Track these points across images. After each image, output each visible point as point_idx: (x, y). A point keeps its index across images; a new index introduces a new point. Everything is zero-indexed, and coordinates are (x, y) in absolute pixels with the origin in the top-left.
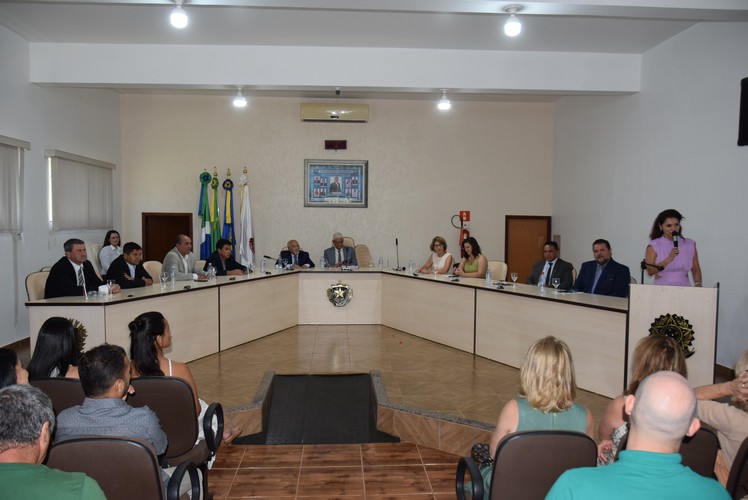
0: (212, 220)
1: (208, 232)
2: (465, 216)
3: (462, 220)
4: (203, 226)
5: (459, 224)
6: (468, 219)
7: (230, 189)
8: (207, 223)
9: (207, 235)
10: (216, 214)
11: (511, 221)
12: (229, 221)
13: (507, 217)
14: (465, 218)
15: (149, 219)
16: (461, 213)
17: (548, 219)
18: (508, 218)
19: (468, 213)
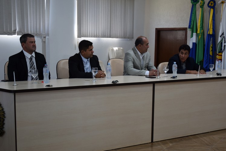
0: (198, 32)
1: (195, 41)
4: (192, 36)
7: (213, 7)
8: (195, 34)
9: (193, 43)
10: (202, 27)
12: (211, 33)
15: (159, 32)
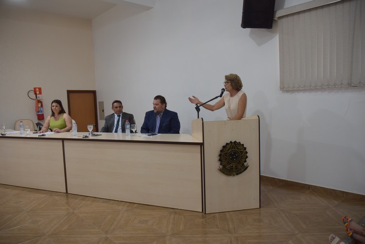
2: (37, 91)
3: (36, 94)
5: (34, 96)
6: (40, 93)
11: (71, 95)
13: (67, 91)
14: (38, 93)
16: (35, 89)
17: (94, 92)
18: (69, 92)
19: (40, 89)
